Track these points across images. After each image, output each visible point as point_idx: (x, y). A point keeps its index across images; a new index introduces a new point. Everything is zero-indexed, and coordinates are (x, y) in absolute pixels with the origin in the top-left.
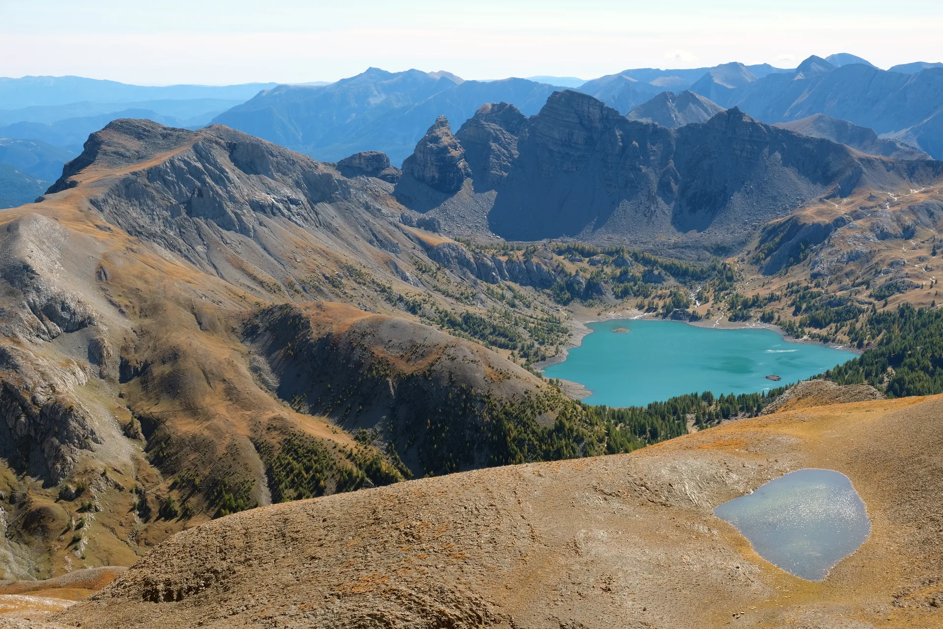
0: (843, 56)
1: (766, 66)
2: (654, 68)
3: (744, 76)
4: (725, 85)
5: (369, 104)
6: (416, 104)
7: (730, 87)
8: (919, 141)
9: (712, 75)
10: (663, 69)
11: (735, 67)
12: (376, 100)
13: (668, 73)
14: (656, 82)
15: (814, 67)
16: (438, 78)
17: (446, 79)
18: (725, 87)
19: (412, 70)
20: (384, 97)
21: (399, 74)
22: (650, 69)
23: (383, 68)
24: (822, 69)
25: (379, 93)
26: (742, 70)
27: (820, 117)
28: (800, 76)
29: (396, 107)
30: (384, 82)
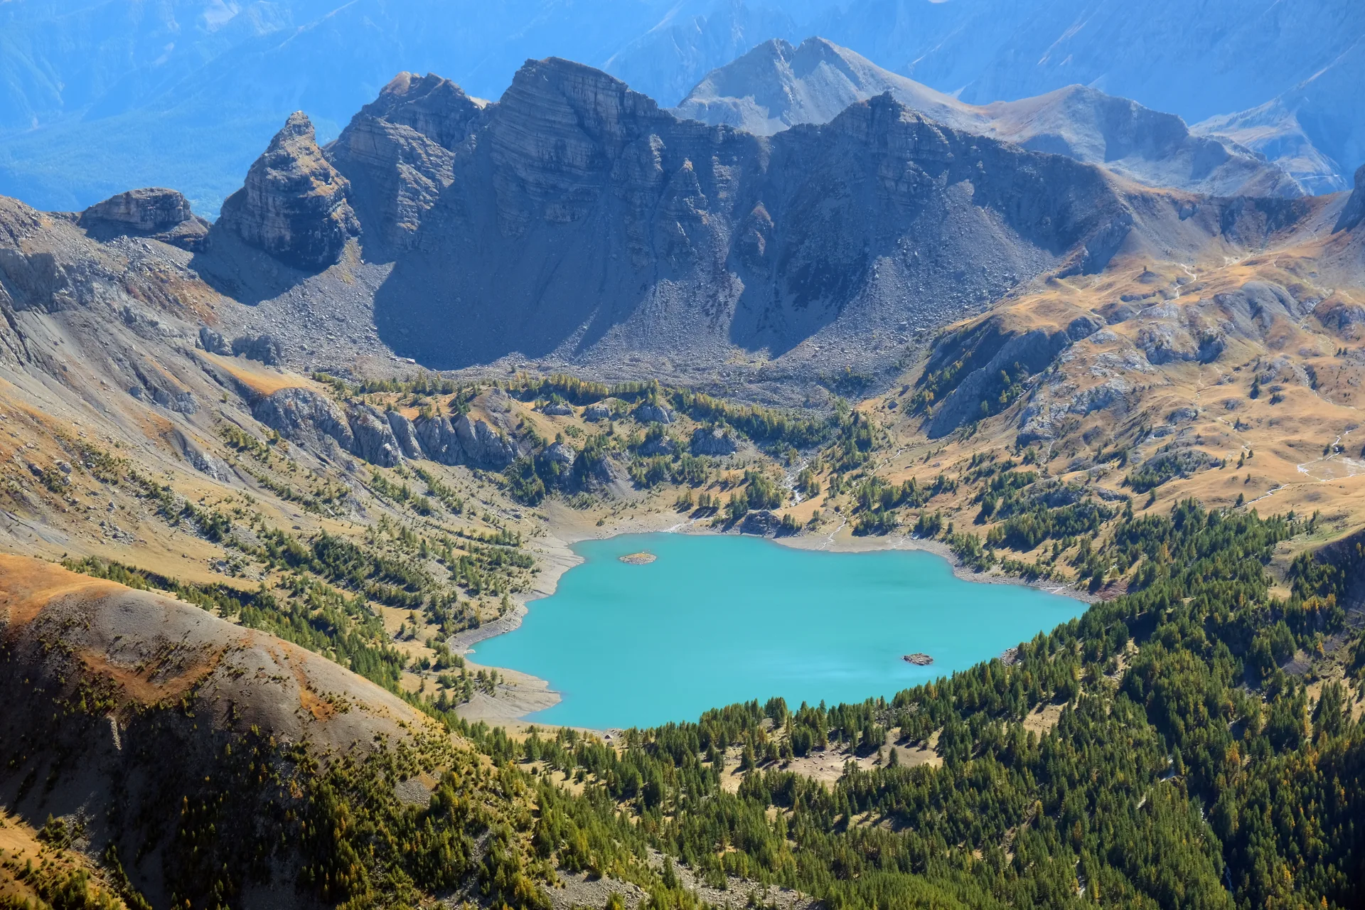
5: (204, 24)
6: (301, 28)
8: (1302, 119)
27: (1078, 92)
29: (262, 32)
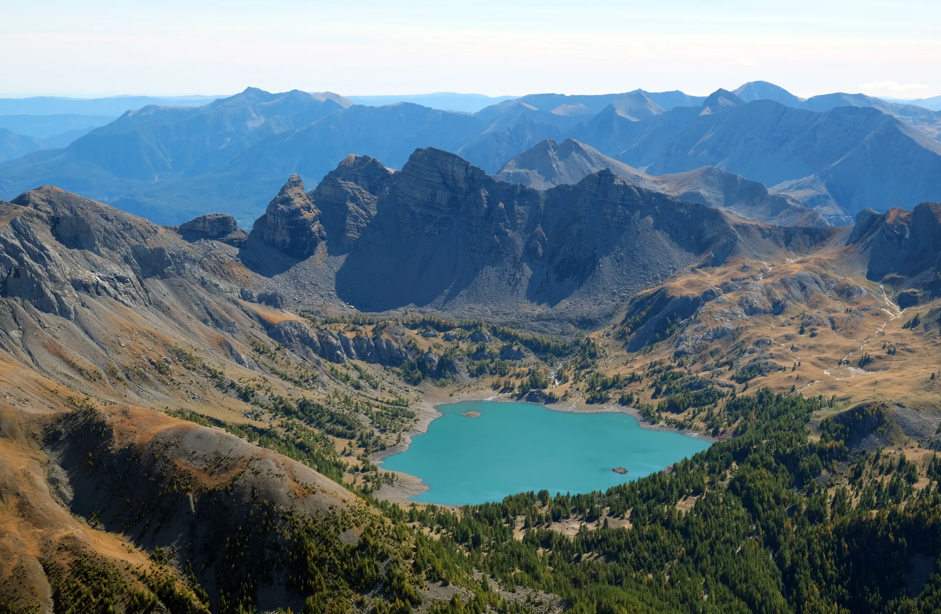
0: (761, 86)
1: (678, 94)
2: (558, 93)
3: (649, 107)
4: (628, 117)
5: (246, 128)
6: (297, 130)
7: (634, 120)
8: (829, 186)
9: (615, 107)
10: (567, 94)
11: (638, 96)
12: (254, 123)
13: (574, 99)
14: (558, 111)
15: (722, 101)
16: (323, 100)
17: (331, 102)
18: (629, 121)
19: (295, 91)
20: (263, 120)
21: (281, 94)
22: (553, 94)
23: (263, 89)
24: (730, 103)
25: (258, 115)
26: (647, 102)
27: (709, 169)
28: (706, 112)
29: (277, 132)
30: (264, 103)
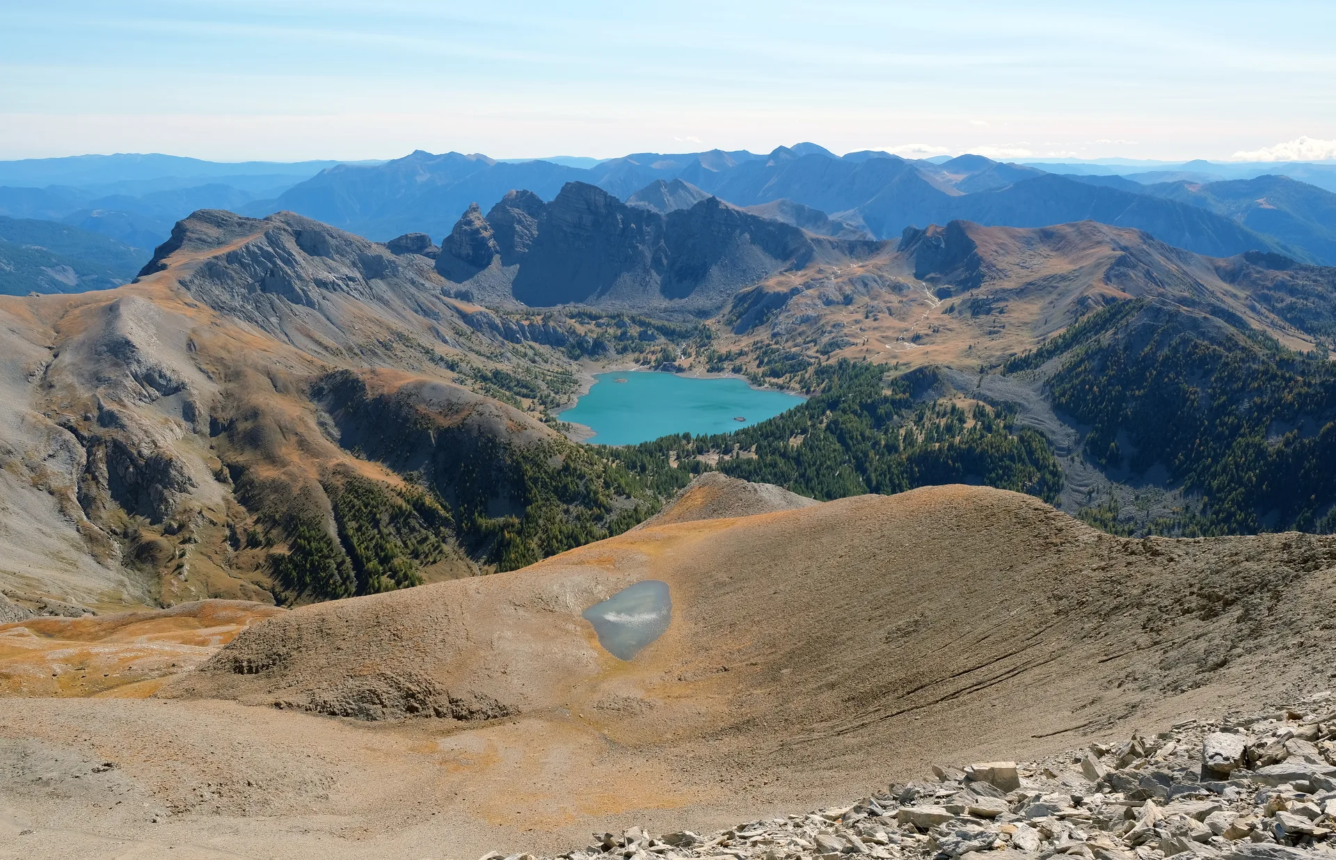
0: (807, 145)
1: (744, 153)
2: (654, 152)
3: (724, 161)
4: (711, 169)
5: (416, 181)
6: (456, 182)
7: (715, 171)
9: (700, 161)
10: (661, 153)
11: (717, 153)
12: (422, 178)
13: (666, 157)
14: (655, 166)
15: (783, 155)
16: (475, 159)
17: (480, 161)
18: (711, 172)
19: (452, 153)
20: (428, 175)
21: (441, 155)
22: (650, 154)
23: (428, 151)
24: (788, 156)
25: (425, 172)
26: (723, 158)
28: (771, 163)
29: (439, 184)
30: (429, 162)
